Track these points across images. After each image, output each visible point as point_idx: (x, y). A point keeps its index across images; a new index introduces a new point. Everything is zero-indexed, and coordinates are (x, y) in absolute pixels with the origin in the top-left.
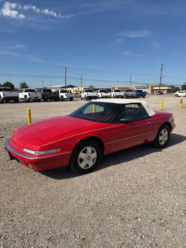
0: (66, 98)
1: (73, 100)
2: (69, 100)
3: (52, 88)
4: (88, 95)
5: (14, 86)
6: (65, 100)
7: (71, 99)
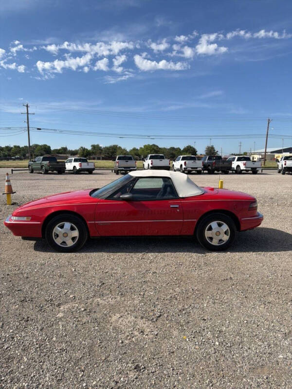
0: (245, 169)
1: (258, 172)
2: (250, 172)
3: (255, 154)
4: (285, 164)
5: (197, 151)
6: (243, 172)
7: (254, 171)
